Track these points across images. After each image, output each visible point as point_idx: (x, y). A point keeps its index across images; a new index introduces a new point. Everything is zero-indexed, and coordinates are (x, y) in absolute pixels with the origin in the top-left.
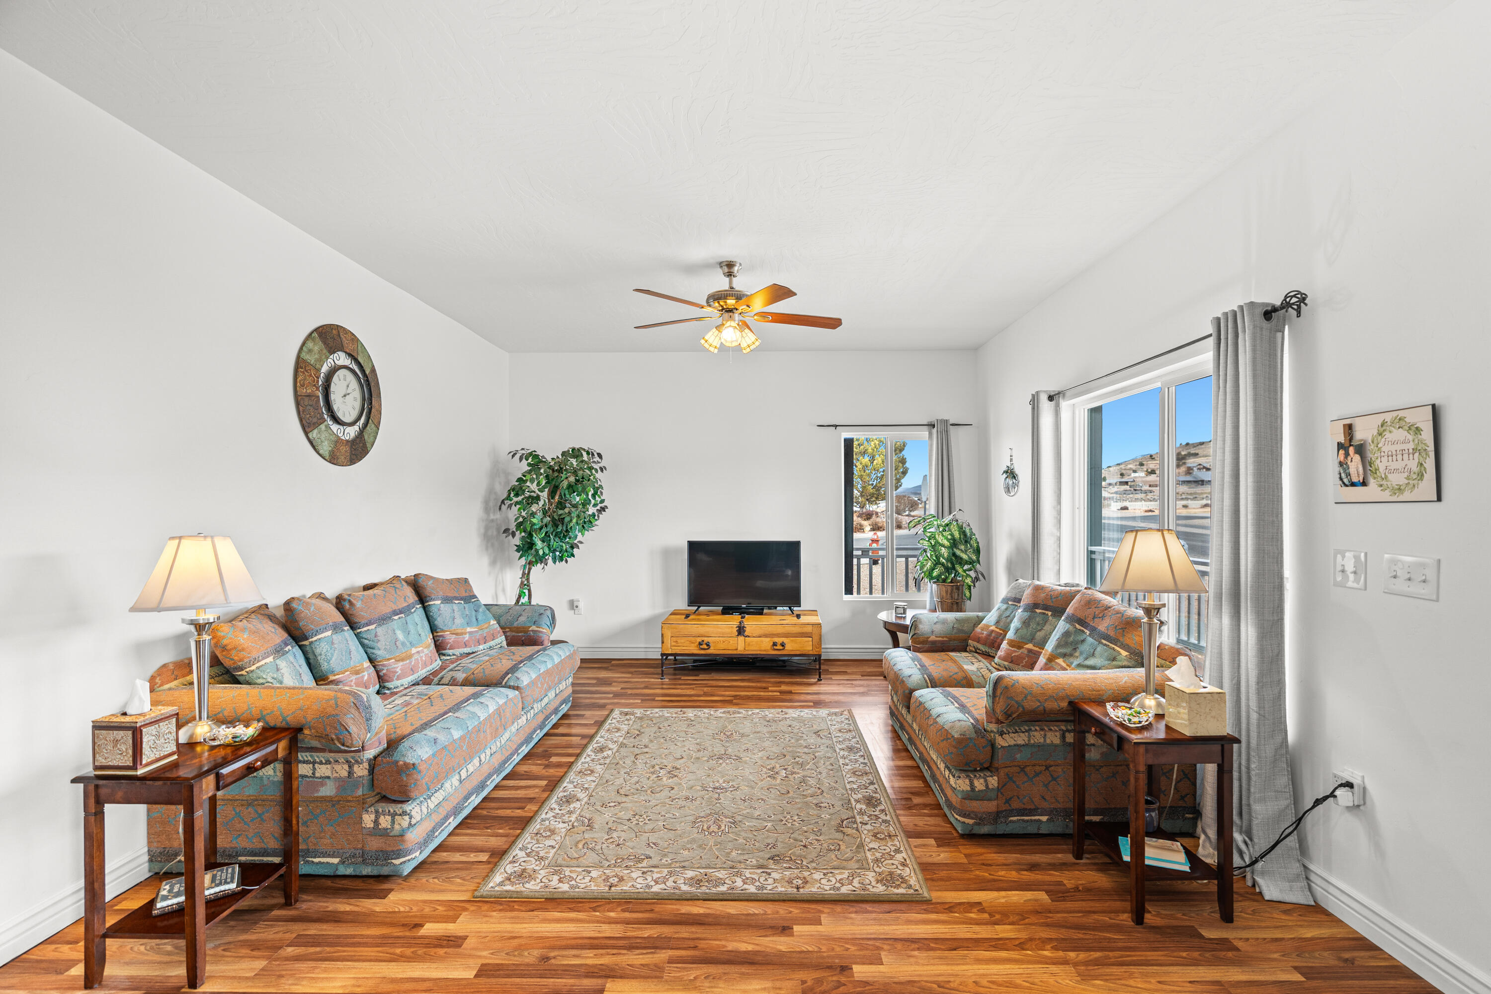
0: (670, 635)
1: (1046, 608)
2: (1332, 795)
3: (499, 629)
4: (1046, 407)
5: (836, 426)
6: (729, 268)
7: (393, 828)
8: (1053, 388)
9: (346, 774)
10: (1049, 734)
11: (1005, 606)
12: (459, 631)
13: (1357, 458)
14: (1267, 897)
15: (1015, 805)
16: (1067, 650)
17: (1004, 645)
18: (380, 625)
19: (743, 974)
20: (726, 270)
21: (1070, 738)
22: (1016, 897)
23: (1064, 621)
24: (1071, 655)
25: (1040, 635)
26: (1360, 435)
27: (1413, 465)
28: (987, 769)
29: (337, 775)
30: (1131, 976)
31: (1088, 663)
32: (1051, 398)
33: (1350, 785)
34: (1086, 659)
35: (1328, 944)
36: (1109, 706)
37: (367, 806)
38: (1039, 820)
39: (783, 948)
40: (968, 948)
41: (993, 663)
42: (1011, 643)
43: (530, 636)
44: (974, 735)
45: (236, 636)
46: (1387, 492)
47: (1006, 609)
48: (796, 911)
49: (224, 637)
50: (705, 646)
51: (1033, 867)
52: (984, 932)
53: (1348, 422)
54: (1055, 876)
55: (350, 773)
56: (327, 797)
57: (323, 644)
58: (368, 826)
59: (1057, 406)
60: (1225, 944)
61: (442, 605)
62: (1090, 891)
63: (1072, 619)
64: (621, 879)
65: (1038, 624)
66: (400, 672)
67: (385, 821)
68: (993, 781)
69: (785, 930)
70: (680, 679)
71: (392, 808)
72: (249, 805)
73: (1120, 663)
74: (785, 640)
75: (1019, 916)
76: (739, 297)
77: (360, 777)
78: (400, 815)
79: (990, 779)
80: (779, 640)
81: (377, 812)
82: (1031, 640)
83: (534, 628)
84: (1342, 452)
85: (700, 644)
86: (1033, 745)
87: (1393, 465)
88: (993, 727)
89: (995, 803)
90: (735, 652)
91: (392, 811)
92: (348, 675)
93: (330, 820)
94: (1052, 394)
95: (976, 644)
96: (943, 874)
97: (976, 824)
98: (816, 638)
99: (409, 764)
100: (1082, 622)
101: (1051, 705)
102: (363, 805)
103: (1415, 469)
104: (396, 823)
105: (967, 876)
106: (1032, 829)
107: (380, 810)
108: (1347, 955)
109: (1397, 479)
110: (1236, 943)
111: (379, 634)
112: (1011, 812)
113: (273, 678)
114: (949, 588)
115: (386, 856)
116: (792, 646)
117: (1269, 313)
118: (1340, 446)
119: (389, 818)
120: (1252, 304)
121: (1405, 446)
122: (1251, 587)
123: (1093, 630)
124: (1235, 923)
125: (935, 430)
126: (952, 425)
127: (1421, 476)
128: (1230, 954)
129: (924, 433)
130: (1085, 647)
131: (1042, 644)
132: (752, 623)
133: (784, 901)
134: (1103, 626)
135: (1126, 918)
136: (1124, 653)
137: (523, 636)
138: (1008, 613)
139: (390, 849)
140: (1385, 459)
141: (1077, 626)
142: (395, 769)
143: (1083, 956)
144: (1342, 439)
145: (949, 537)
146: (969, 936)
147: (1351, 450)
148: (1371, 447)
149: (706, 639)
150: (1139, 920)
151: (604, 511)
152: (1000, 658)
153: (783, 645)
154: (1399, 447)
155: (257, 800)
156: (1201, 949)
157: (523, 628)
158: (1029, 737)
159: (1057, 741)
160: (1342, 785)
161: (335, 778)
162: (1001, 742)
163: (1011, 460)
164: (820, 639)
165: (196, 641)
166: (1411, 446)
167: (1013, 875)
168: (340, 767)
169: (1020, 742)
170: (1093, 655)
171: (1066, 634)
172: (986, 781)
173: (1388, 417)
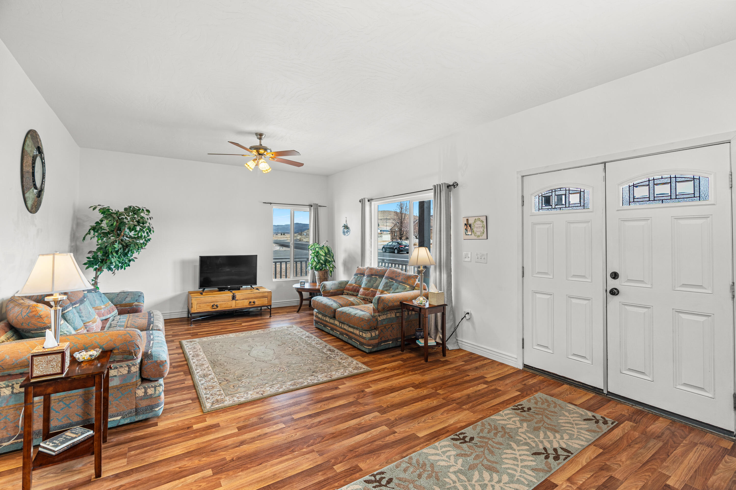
0: (196, 303)
1: (376, 275)
2: (465, 317)
3: (114, 306)
4: (367, 204)
5: (271, 203)
6: (260, 136)
7: (155, 393)
8: (369, 197)
9: (126, 372)
10: (392, 314)
11: (357, 277)
12: (99, 308)
13: (469, 228)
14: (450, 349)
15: (383, 339)
16: (388, 288)
17: (361, 290)
18: (81, 304)
19: (334, 401)
20: (259, 137)
21: (398, 315)
22: (394, 364)
23: (385, 279)
24: (389, 290)
25: (375, 285)
26: (470, 222)
27: (482, 230)
28: (375, 329)
29: (121, 374)
30: (432, 372)
31: (396, 291)
32: (369, 201)
33: (468, 313)
34: (395, 290)
35: (466, 355)
36: (413, 301)
37: (138, 386)
38: (389, 343)
39: (340, 392)
40: (391, 378)
41: (358, 297)
42: (364, 289)
43: (134, 308)
44: (372, 318)
45: (46, 310)
46: (476, 237)
47: (358, 278)
48: (335, 383)
49: (41, 311)
50: (215, 307)
51: (393, 356)
52: (392, 373)
53: (467, 218)
54: (400, 357)
55: (129, 371)
56: (114, 386)
57: (70, 314)
58: (140, 395)
59: (371, 204)
60: (446, 361)
61: (88, 294)
62: (411, 358)
63: (387, 278)
64: (264, 391)
65: (374, 281)
66: (95, 328)
67: (150, 391)
68: (377, 332)
69: (337, 388)
70: (201, 325)
71: (153, 384)
72: (60, 401)
73: (407, 290)
74: (255, 300)
75: (398, 367)
76: (266, 149)
77: (135, 372)
78: (159, 386)
79: (376, 332)
80: (252, 300)
81: (145, 388)
82: (372, 287)
83: (136, 303)
84: (466, 226)
85: (213, 306)
86: (388, 319)
87: (478, 230)
88: (377, 314)
89: (377, 340)
90: (231, 308)
91: (153, 385)
92: (83, 330)
93: (116, 398)
94: (369, 199)
95: (347, 291)
96: (370, 363)
97: (373, 348)
98: (269, 298)
99: (163, 361)
100: (392, 278)
101: (396, 304)
102: (136, 386)
103: (482, 231)
104: (157, 390)
105: (377, 362)
106: (387, 347)
107: (146, 386)
108: (470, 356)
109: (478, 234)
110: (449, 360)
111: (81, 309)
112: (382, 342)
113: (67, 331)
114: (323, 273)
115: (151, 408)
116: (258, 303)
117: (449, 186)
118: (465, 224)
119: (153, 389)
120: (445, 183)
121: (480, 226)
122: (445, 263)
123: (396, 281)
124: (446, 356)
125: (313, 207)
126: (319, 206)
127: (483, 233)
128: (449, 362)
129: (308, 209)
130: (394, 286)
131: (377, 288)
132: (238, 294)
133: (329, 382)
134: (400, 279)
135: (423, 362)
136: (408, 287)
137: (129, 308)
138: (359, 279)
139: (154, 404)
140: (476, 228)
141: (390, 280)
142: (156, 364)
143: (419, 371)
144: (466, 223)
145: (324, 252)
146: (389, 375)
147: (468, 226)
148: (472, 225)
149: (216, 303)
150: (426, 360)
151: (150, 241)
152: (361, 295)
153: (254, 302)
154: (479, 226)
155: (66, 397)
156: (442, 363)
157: (129, 304)
158: (387, 316)
159: (394, 316)
160: (467, 314)
161: (120, 375)
162: (379, 319)
163: (346, 222)
164: (271, 298)
165: (55, 310)
166: (481, 225)
167: (389, 359)
168: (123, 369)
169: (385, 318)
170: (397, 288)
171: (386, 283)
172: (375, 333)
173: (477, 218)
